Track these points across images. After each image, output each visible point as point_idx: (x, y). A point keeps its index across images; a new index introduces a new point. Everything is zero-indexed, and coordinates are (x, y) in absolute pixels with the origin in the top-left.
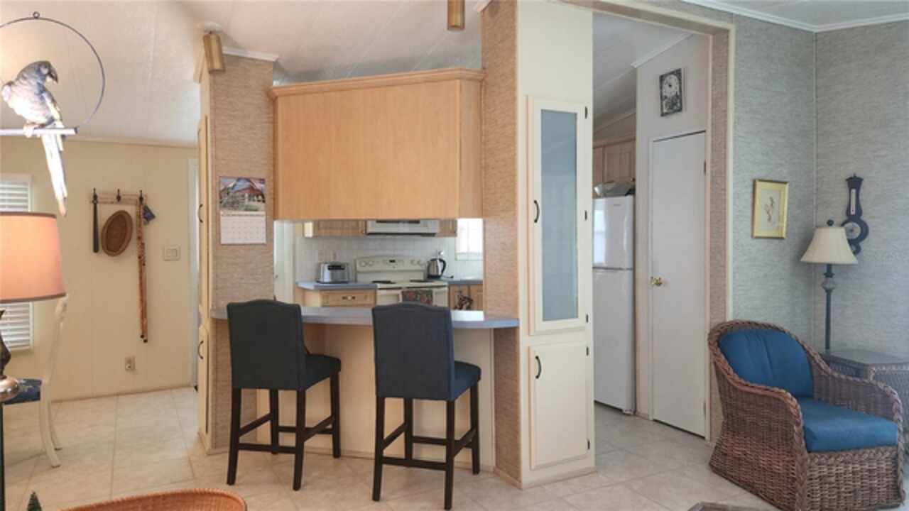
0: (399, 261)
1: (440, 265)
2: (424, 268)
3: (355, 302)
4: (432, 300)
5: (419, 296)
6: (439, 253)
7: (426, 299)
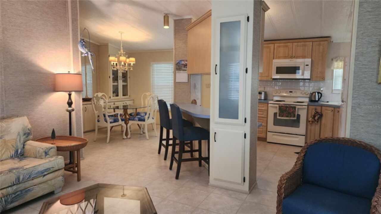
0: (295, 92)
1: (318, 95)
4: (295, 112)
5: (288, 109)
6: (320, 89)
7: (292, 111)
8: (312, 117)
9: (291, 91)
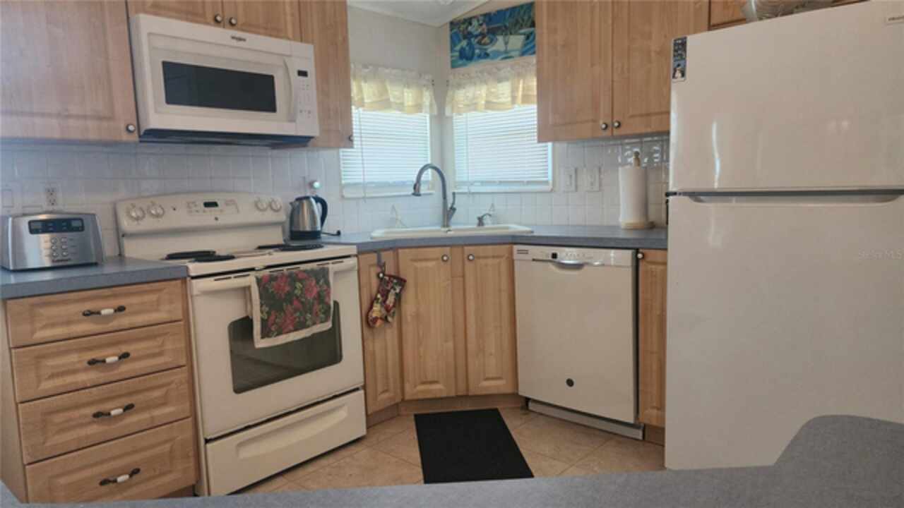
0: (227, 203)
1: (317, 208)
2: (283, 217)
3: (125, 321)
4: (329, 293)
5: (299, 285)
6: (311, 185)
7: (315, 290)
8: (380, 301)
9: (210, 198)
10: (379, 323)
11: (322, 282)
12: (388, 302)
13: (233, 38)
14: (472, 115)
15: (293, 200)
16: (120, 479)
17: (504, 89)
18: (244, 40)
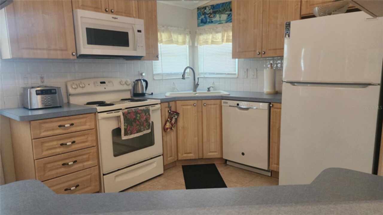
0: (109, 82)
1: (144, 84)
2: (130, 87)
3: (73, 129)
4: (150, 118)
5: (138, 115)
6: (141, 74)
8: (169, 121)
9: (103, 80)
10: (169, 130)
11: (147, 114)
12: (172, 122)
13: (113, 18)
14: (205, 46)
15: (135, 81)
16: (72, 189)
17: (219, 36)
18: (117, 18)
